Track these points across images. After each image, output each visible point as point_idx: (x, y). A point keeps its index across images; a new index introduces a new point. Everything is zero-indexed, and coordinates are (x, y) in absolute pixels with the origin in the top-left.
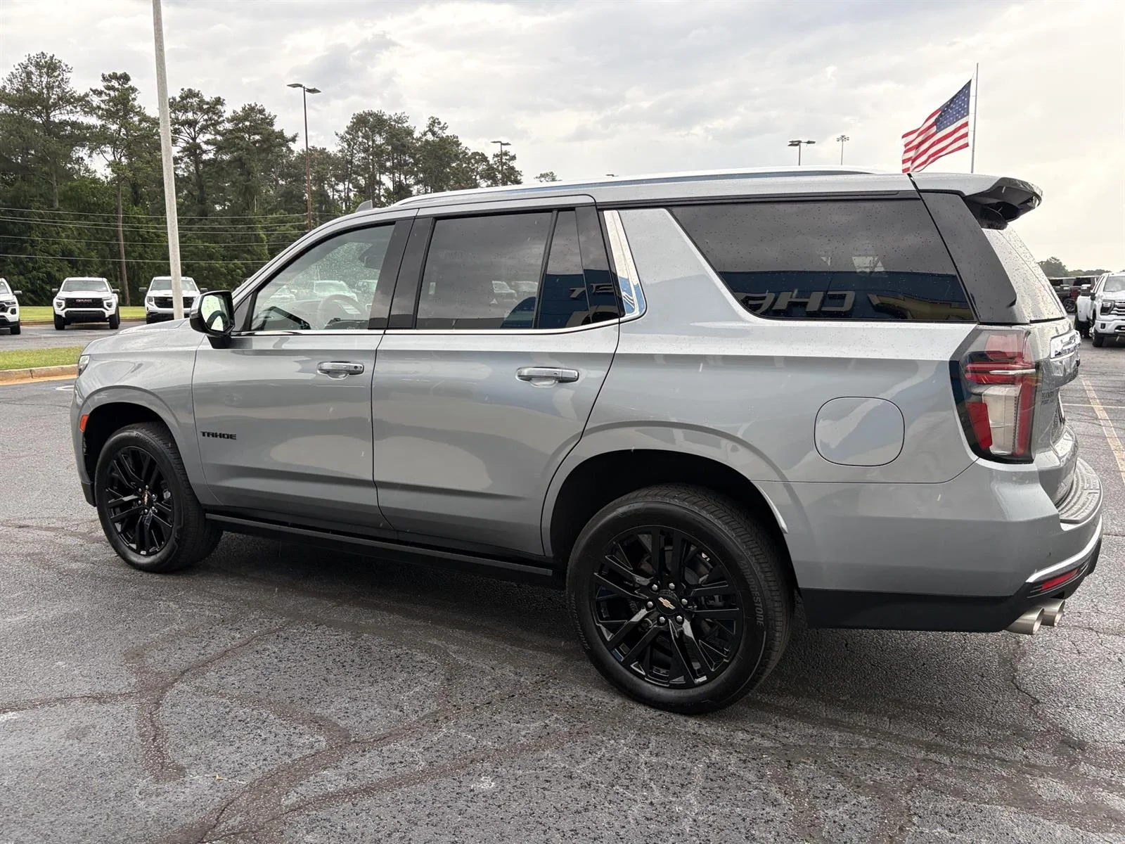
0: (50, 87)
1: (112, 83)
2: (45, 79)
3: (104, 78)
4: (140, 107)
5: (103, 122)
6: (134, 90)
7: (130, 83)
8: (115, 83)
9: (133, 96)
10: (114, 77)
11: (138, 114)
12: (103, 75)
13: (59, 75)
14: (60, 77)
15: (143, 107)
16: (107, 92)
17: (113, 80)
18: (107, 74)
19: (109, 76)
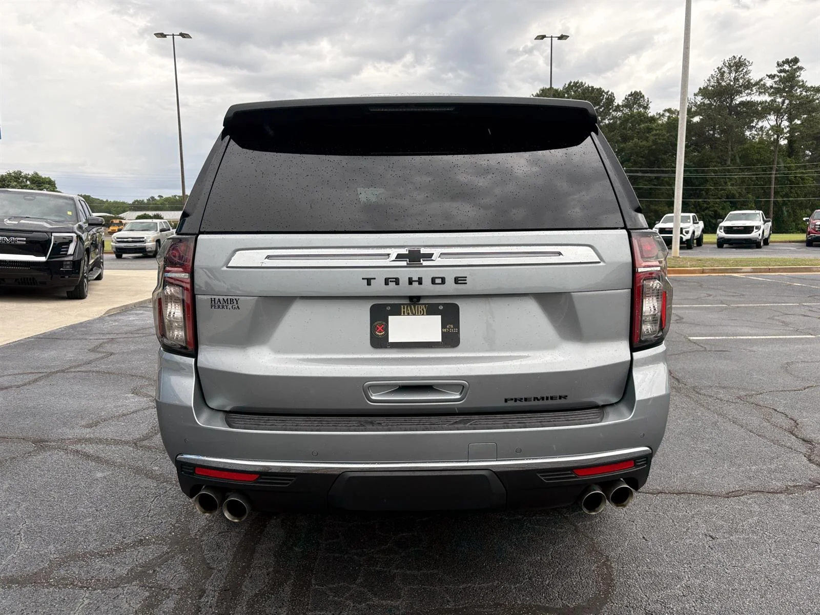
0: (736, 80)
1: (784, 67)
2: (733, 75)
3: (778, 64)
4: (803, 81)
5: (772, 98)
6: (800, 69)
7: (799, 64)
8: (787, 67)
9: (798, 74)
10: (787, 62)
11: (800, 87)
12: (778, 62)
13: (743, 69)
14: (744, 71)
15: (805, 81)
16: (779, 74)
17: (785, 65)
18: (781, 61)
19: (783, 62)
